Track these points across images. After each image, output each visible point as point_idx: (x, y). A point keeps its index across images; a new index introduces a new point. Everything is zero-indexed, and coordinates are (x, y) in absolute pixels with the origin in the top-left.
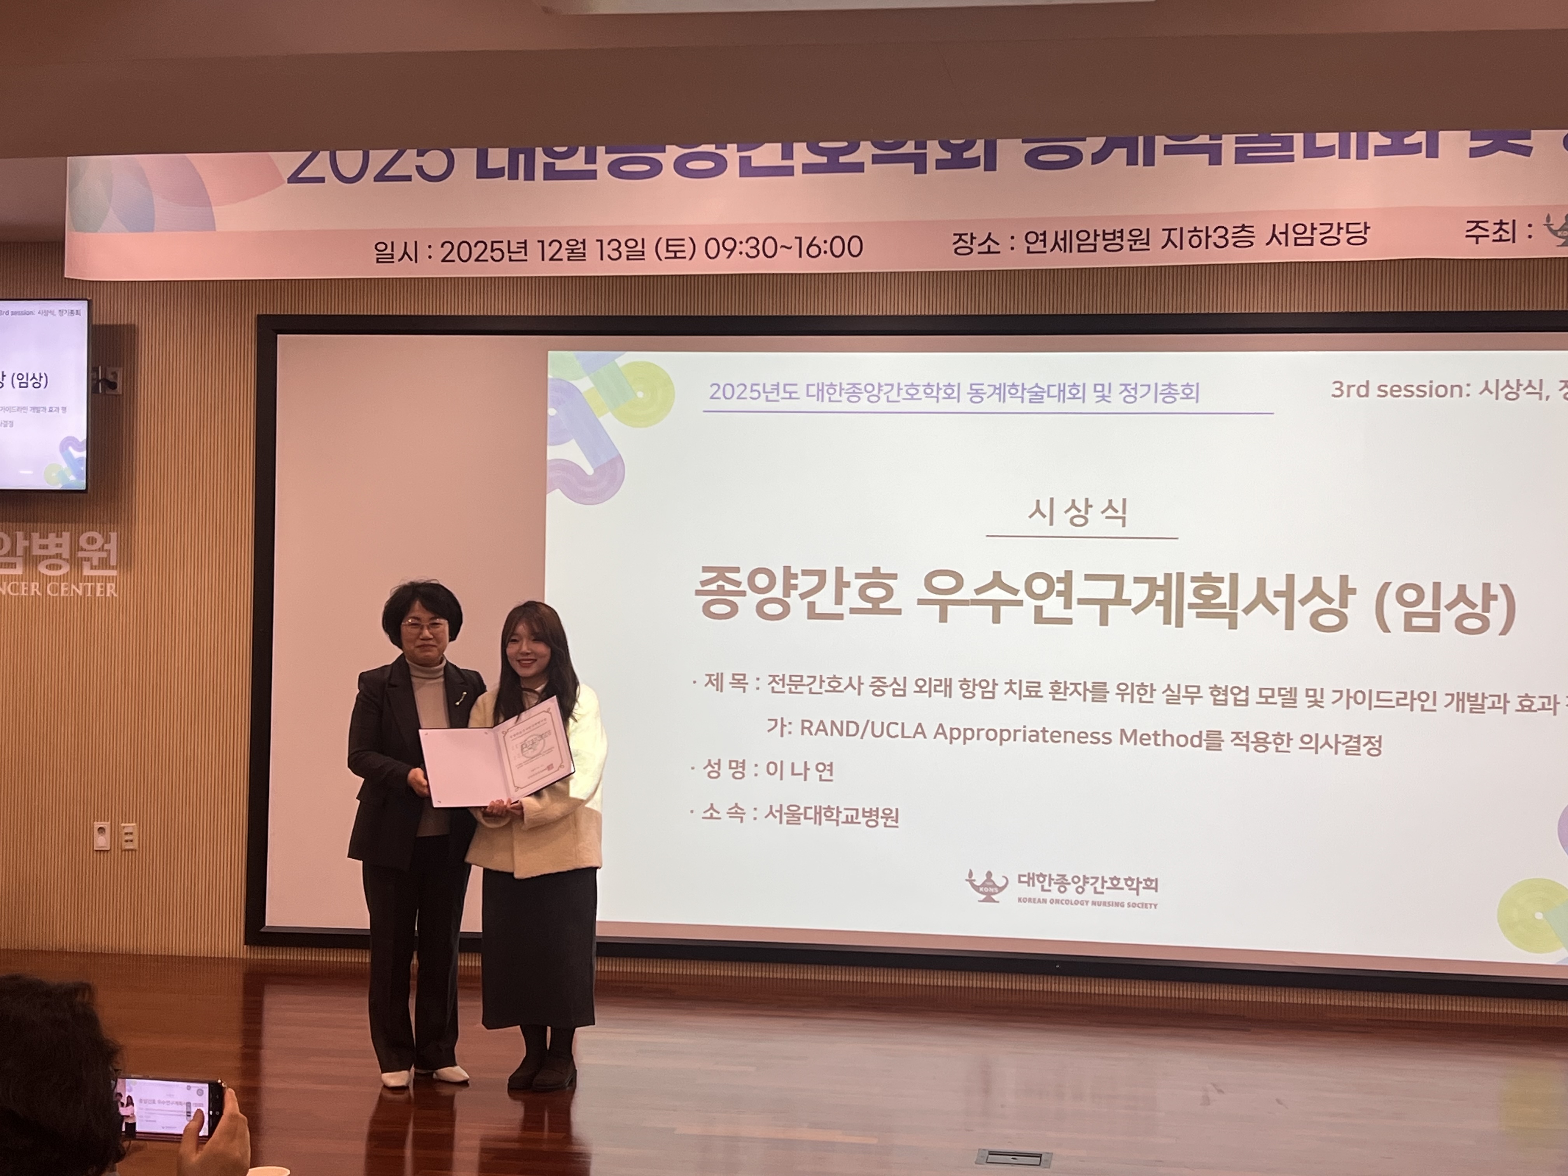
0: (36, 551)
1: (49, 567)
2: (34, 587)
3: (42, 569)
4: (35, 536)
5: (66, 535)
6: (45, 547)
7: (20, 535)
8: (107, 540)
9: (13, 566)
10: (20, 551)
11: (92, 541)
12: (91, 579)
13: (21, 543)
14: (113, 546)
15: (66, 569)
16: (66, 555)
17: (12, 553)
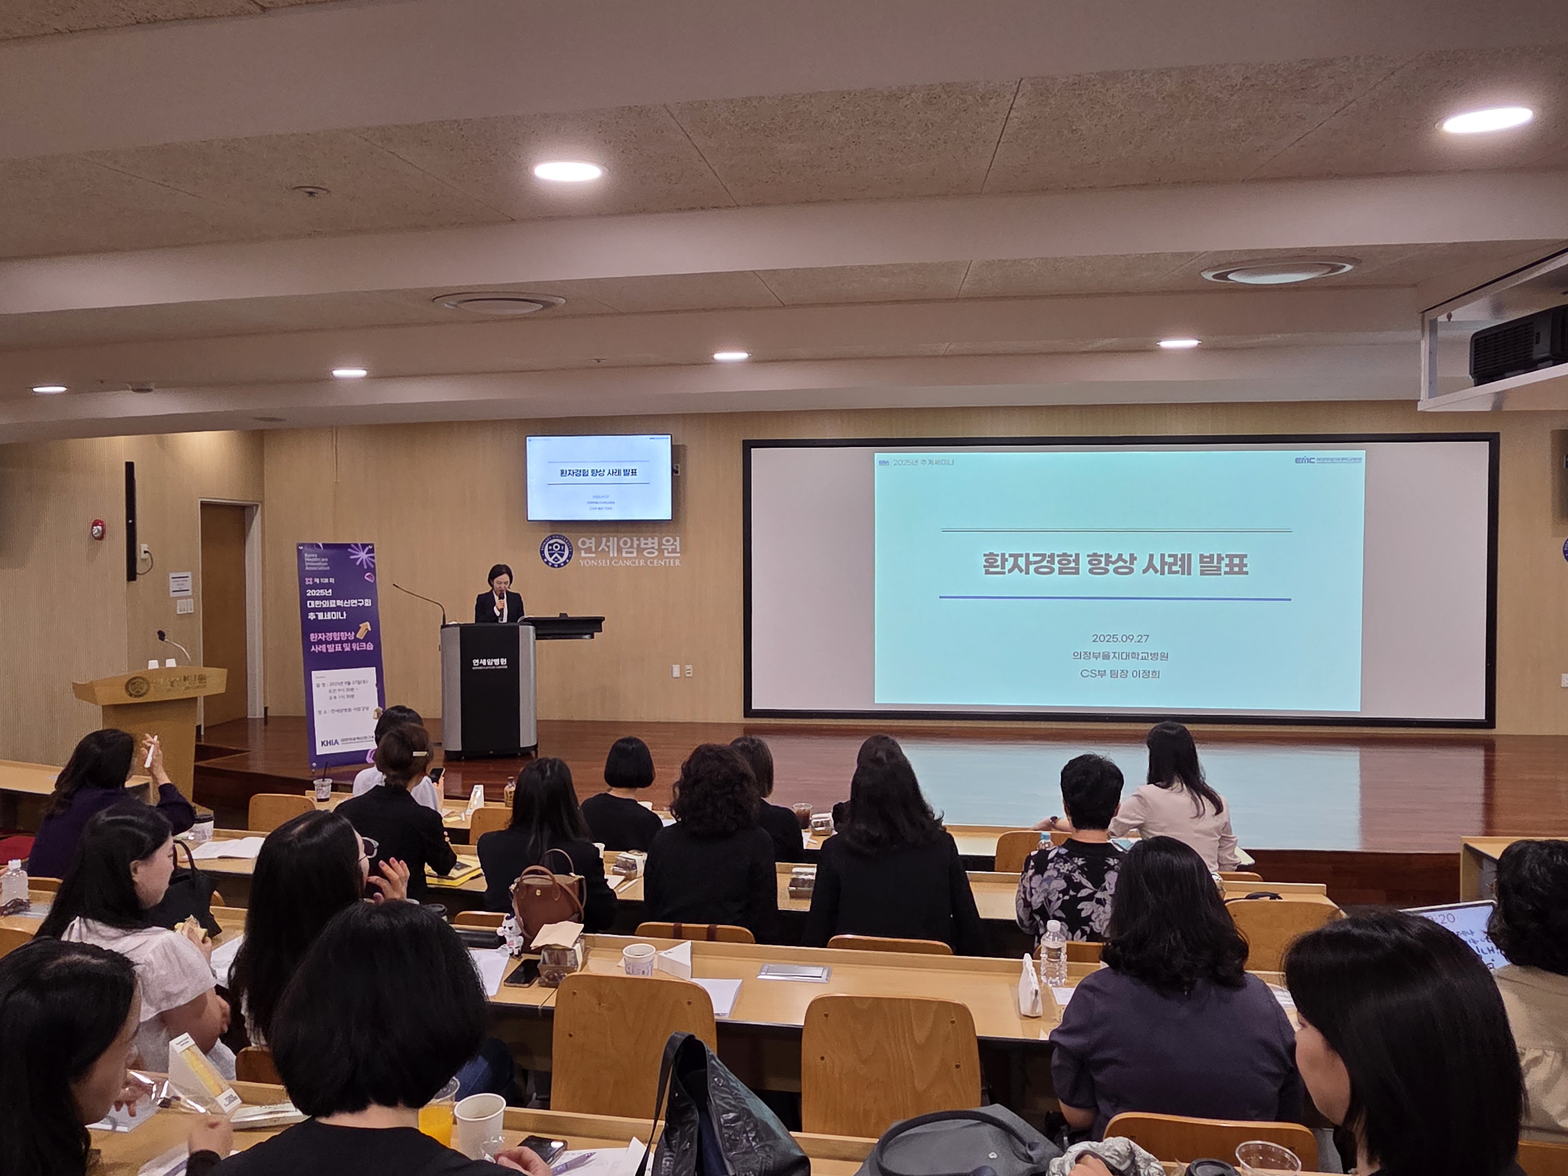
0: (642, 546)
1: (648, 553)
2: (642, 562)
3: (645, 553)
4: (642, 539)
5: (656, 538)
6: (646, 544)
7: (635, 539)
8: (675, 541)
9: (632, 553)
10: (635, 546)
11: (668, 541)
12: (668, 558)
13: (636, 542)
14: (677, 543)
15: (656, 553)
16: (656, 547)
17: (632, 547)
